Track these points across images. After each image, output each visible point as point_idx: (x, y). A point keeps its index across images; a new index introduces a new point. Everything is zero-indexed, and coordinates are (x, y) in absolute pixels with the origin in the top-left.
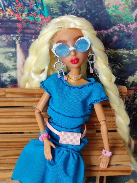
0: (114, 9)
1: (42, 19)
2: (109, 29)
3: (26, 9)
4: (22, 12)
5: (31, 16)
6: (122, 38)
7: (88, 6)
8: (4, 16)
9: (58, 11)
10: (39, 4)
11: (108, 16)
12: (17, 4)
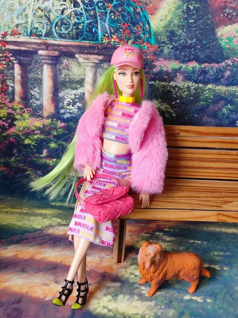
0: (227, 41)
1: (148, 47)
2: (221, 62)
3: (133, 36)
4: (128, 40)
5: (137, 44)
6: (235, 74)
7: (199, 35)
8: (109, 43)
9: (166, 40)
10: (147, 31)
11: (220, 48)
12: (124, 31)
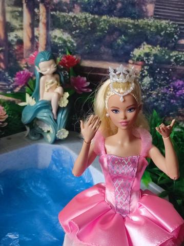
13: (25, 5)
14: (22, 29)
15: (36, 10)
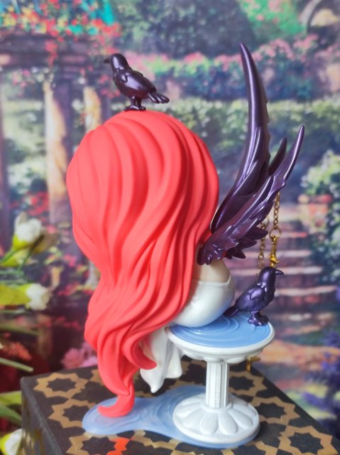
1: (100, 31)
3: (65, 9)
4: (57, 17)
6: (284, 75)
8: (18, 27)
9: (135, 12)
11: (246, 23)
13: (49, 95)
14: (43, 153)
15: (76, 105)
